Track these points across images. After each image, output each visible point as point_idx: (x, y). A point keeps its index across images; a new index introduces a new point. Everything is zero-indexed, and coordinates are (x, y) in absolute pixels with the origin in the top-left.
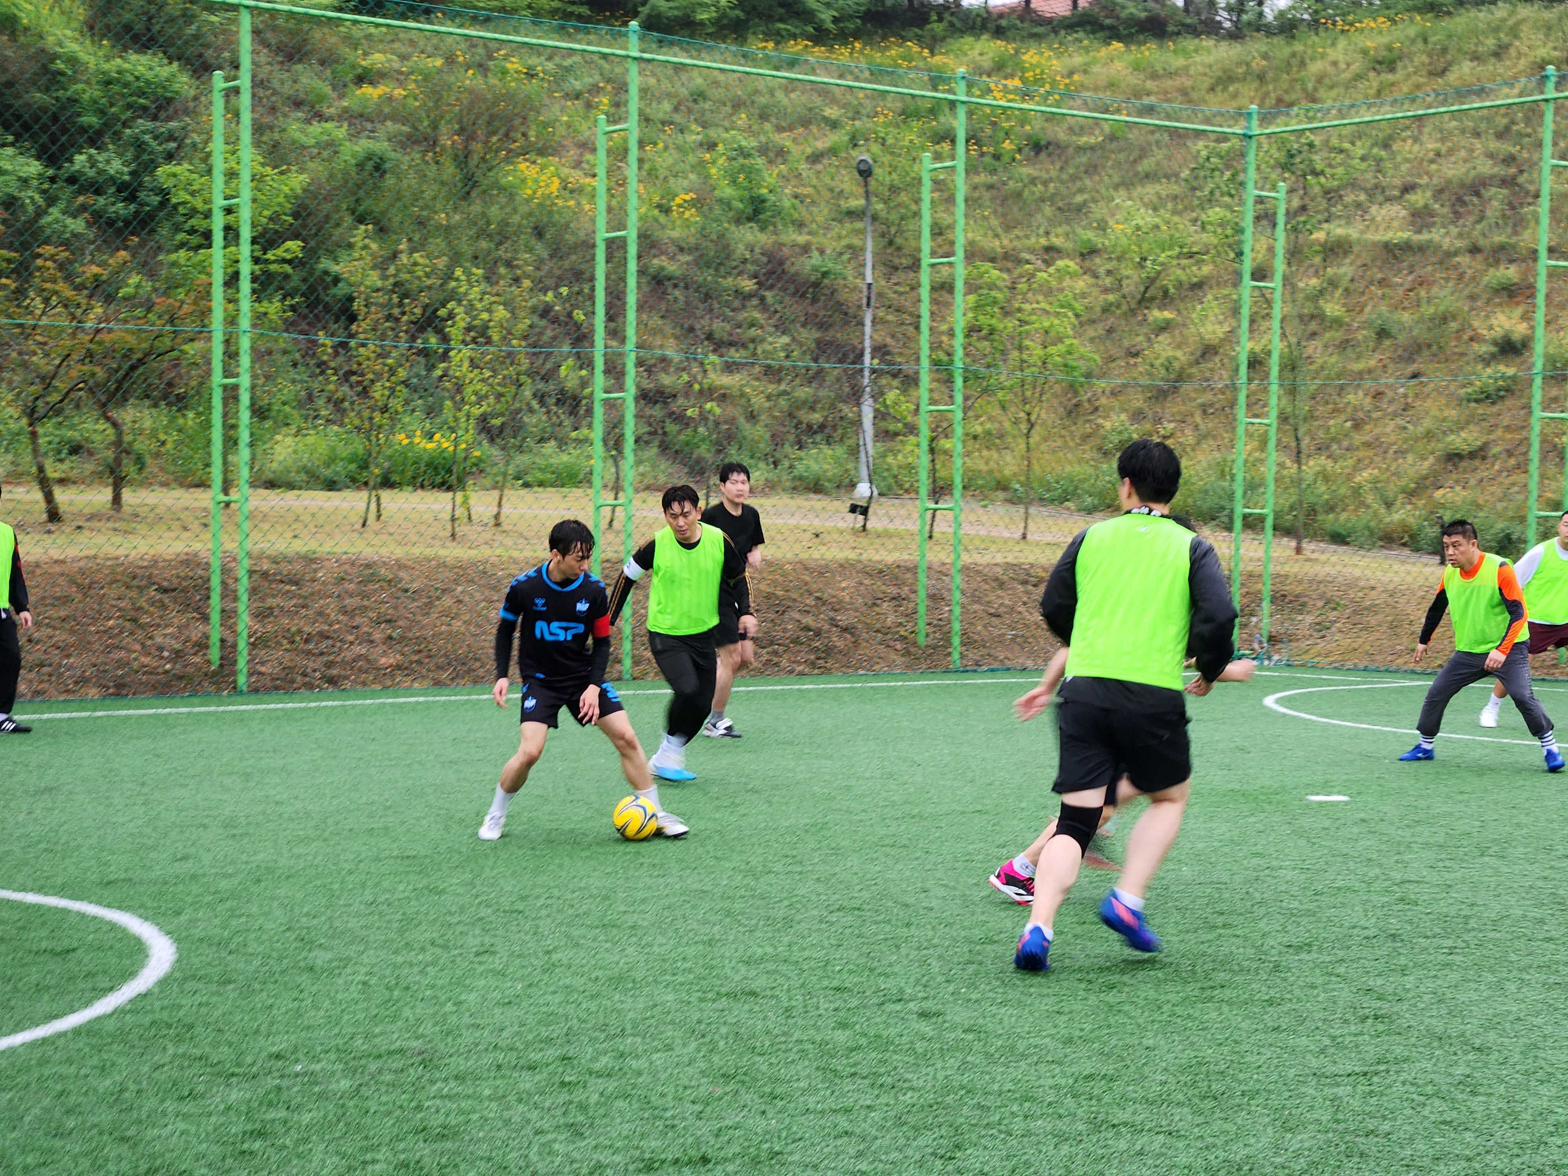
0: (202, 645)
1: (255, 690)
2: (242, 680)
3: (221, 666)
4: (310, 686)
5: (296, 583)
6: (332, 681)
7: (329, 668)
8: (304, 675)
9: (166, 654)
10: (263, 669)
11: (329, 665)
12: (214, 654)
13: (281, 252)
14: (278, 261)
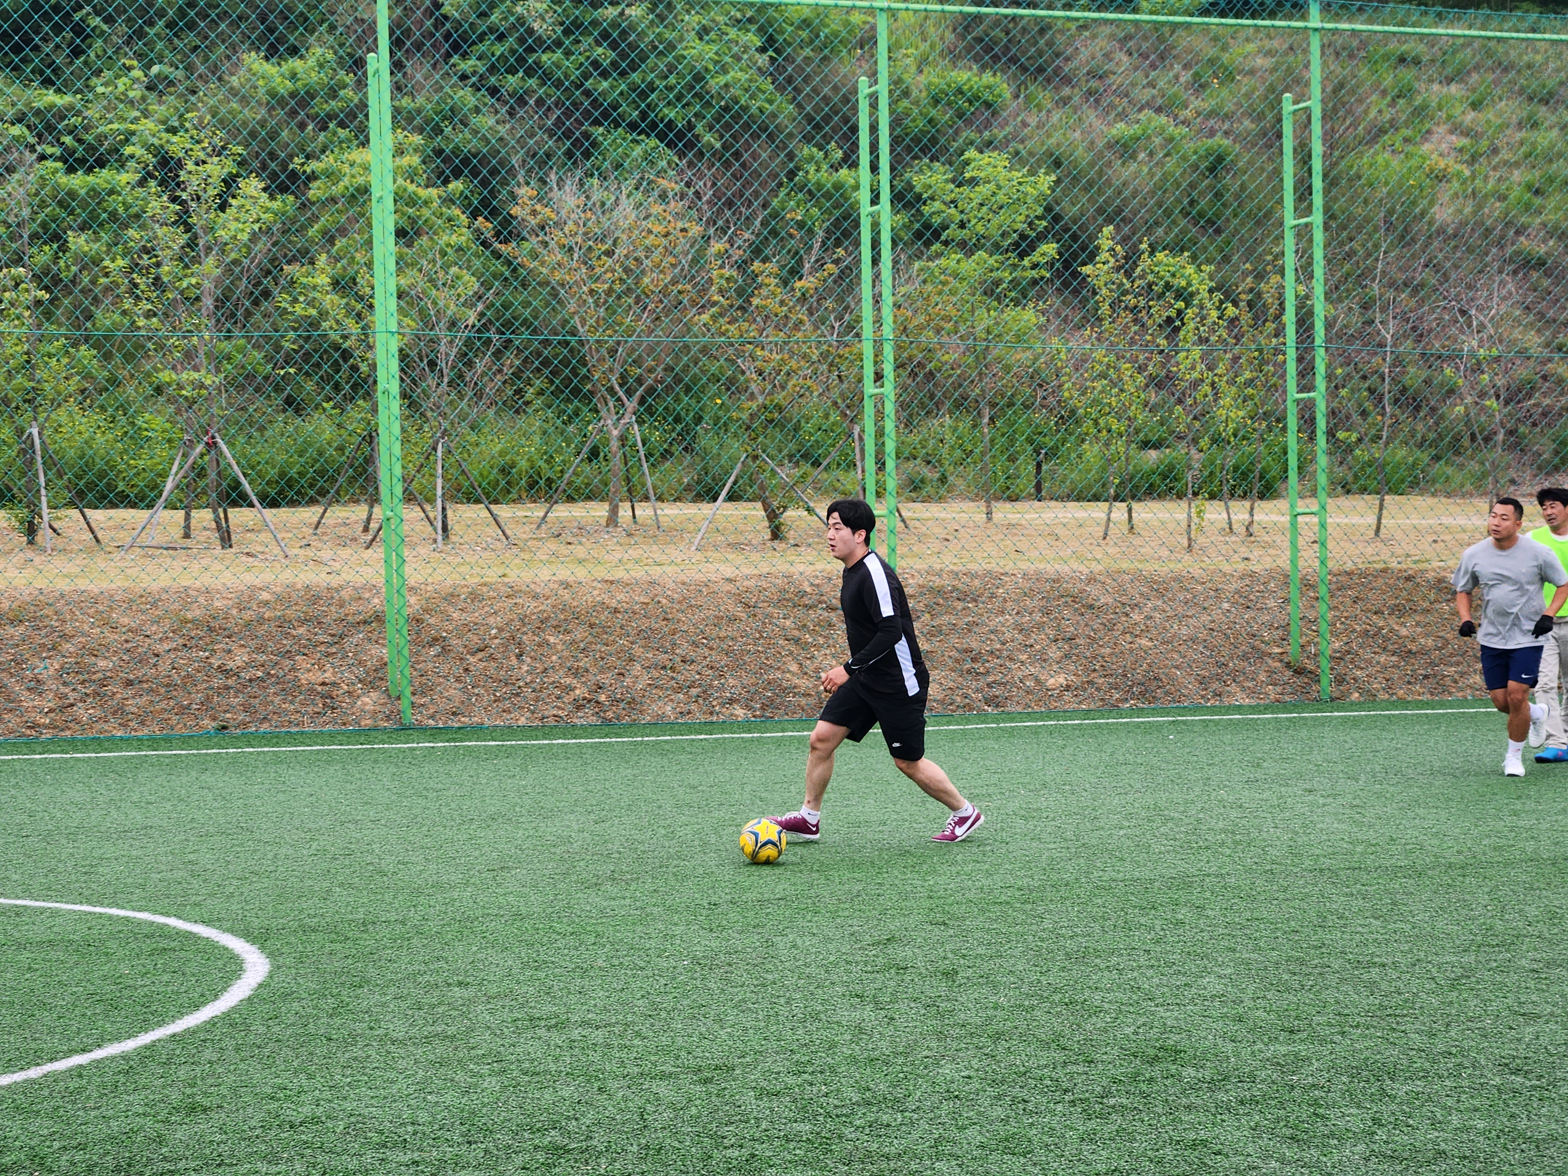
5: (974, 600)
13: (1035, 257)
14: (1036, 266)
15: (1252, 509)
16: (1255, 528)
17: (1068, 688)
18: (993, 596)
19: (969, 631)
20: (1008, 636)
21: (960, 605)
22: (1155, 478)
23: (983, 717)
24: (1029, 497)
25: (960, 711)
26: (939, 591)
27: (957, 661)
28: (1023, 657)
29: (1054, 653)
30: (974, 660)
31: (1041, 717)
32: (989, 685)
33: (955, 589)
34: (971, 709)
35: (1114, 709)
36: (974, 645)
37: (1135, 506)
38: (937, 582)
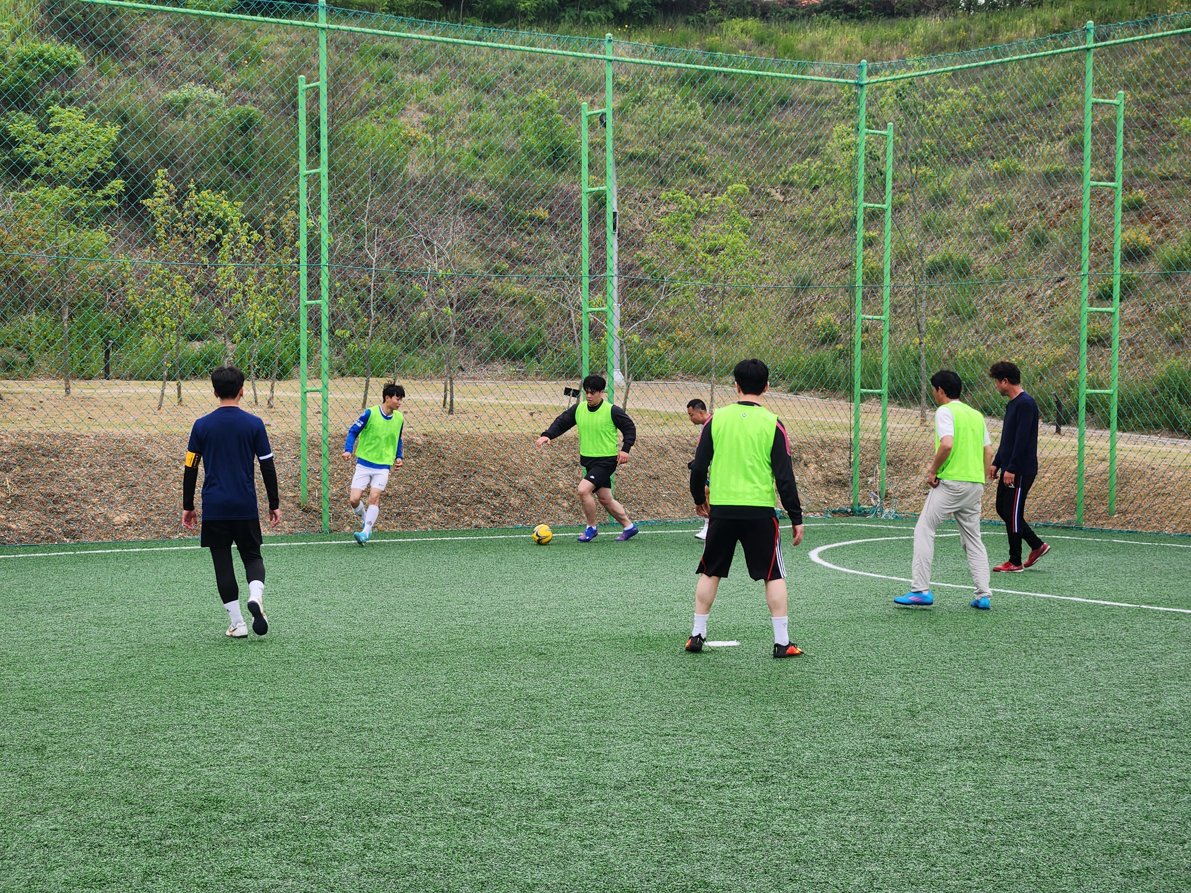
10: (14, 526)
13: (107, 190)
14: (107, 197)
15: (272, 387)
16: (274, 402)
17: (130, 524)
18: (71, 453)
19: (52, 480)
20: (83, 483)
21: (44, 460)
22: (200, 364)
23: (63, 547)
24: (99, 377)
25: (44, 543)
26: (28, 449)
27: (42, 503)
28: (95, 500)
29: (119, 497)
30: (55, 502)
31: (109, 546)
32: (67, 522)
33: (41, 447)
34: (53, 540)
35: (166, 539)
36: (56, 490)
37: (183, 384)
38: (26, 441)
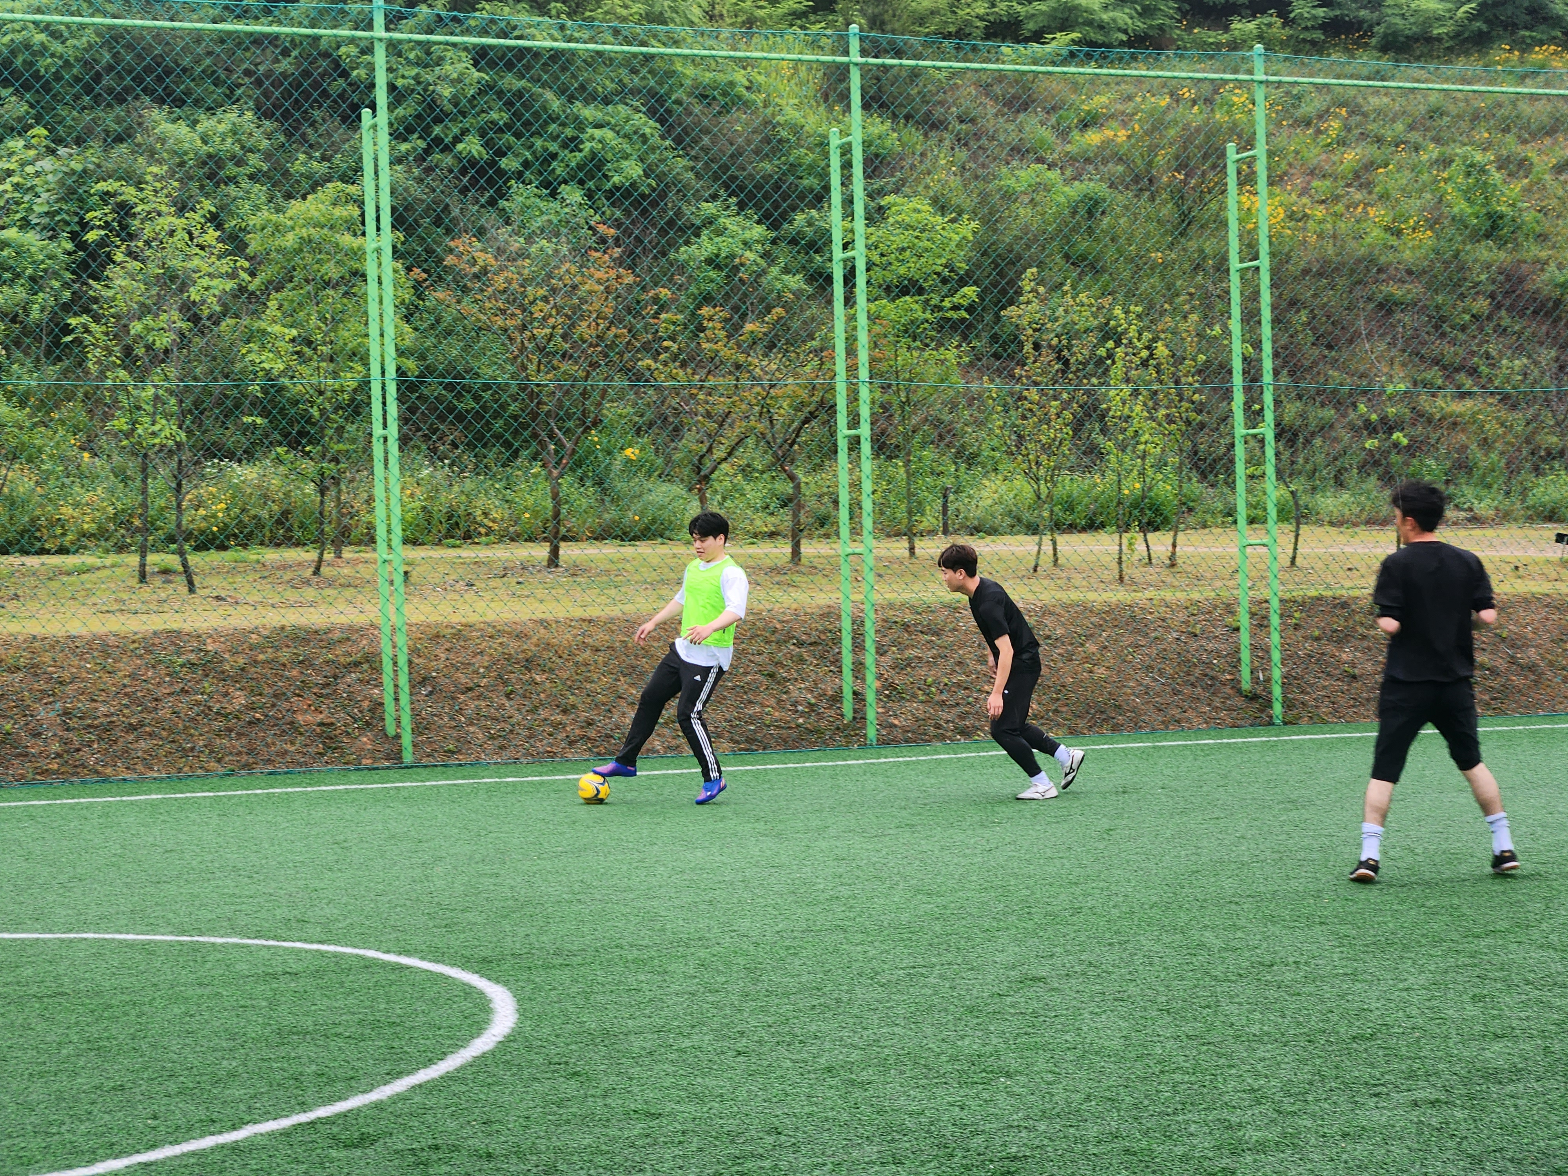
0: (836, 698)
1: (884, 742)
2: (871, 732)
3: (854, 718)
4: (942, 738)
5: (937, 634)
6: (965, 733)
7: (964, 719)
8: (938, 726)
9: (800, 708)
10: (896, 722)
11: (963, 716)
12: (848, 707)
13: (956, 299)
14: (955, 308)
15: (1174, 540)
16: (1178, 560)
21: (924, 639)
24: (932, 532)
26: (903, 626)
33: (918, 623)
37: (1058, 538)
38: (900, 616)
